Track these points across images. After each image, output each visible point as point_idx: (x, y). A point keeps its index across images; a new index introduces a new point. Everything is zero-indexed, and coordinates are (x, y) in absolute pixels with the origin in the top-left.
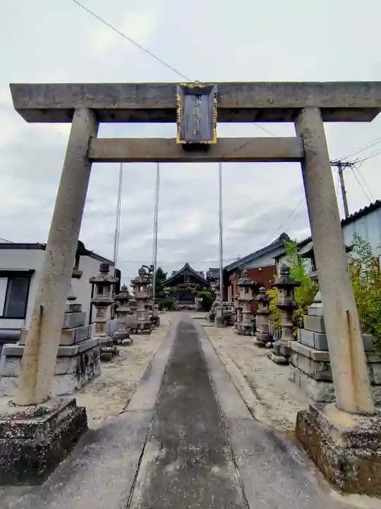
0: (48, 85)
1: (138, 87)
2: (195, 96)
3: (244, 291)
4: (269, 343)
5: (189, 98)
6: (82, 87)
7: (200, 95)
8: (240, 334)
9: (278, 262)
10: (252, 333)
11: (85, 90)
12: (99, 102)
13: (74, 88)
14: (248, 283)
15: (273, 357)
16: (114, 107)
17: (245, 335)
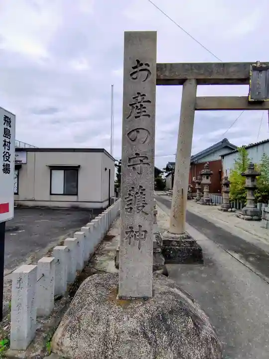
0: (171, 65)
1: (224, 65)
2: (259, 72)
3: (206, 177)
4: (230, 209)
5: (255, 72)
6: (191, 65)
7: (261, 71)
8: (203, 204)
9: (223, 158)
10: (210, 203)
11: (193, 67)
12: (202, 74)
13: (187, 65)
14: (209, 173)
15: (242, 216)
16: (209, 78)
17: (206, 205)
